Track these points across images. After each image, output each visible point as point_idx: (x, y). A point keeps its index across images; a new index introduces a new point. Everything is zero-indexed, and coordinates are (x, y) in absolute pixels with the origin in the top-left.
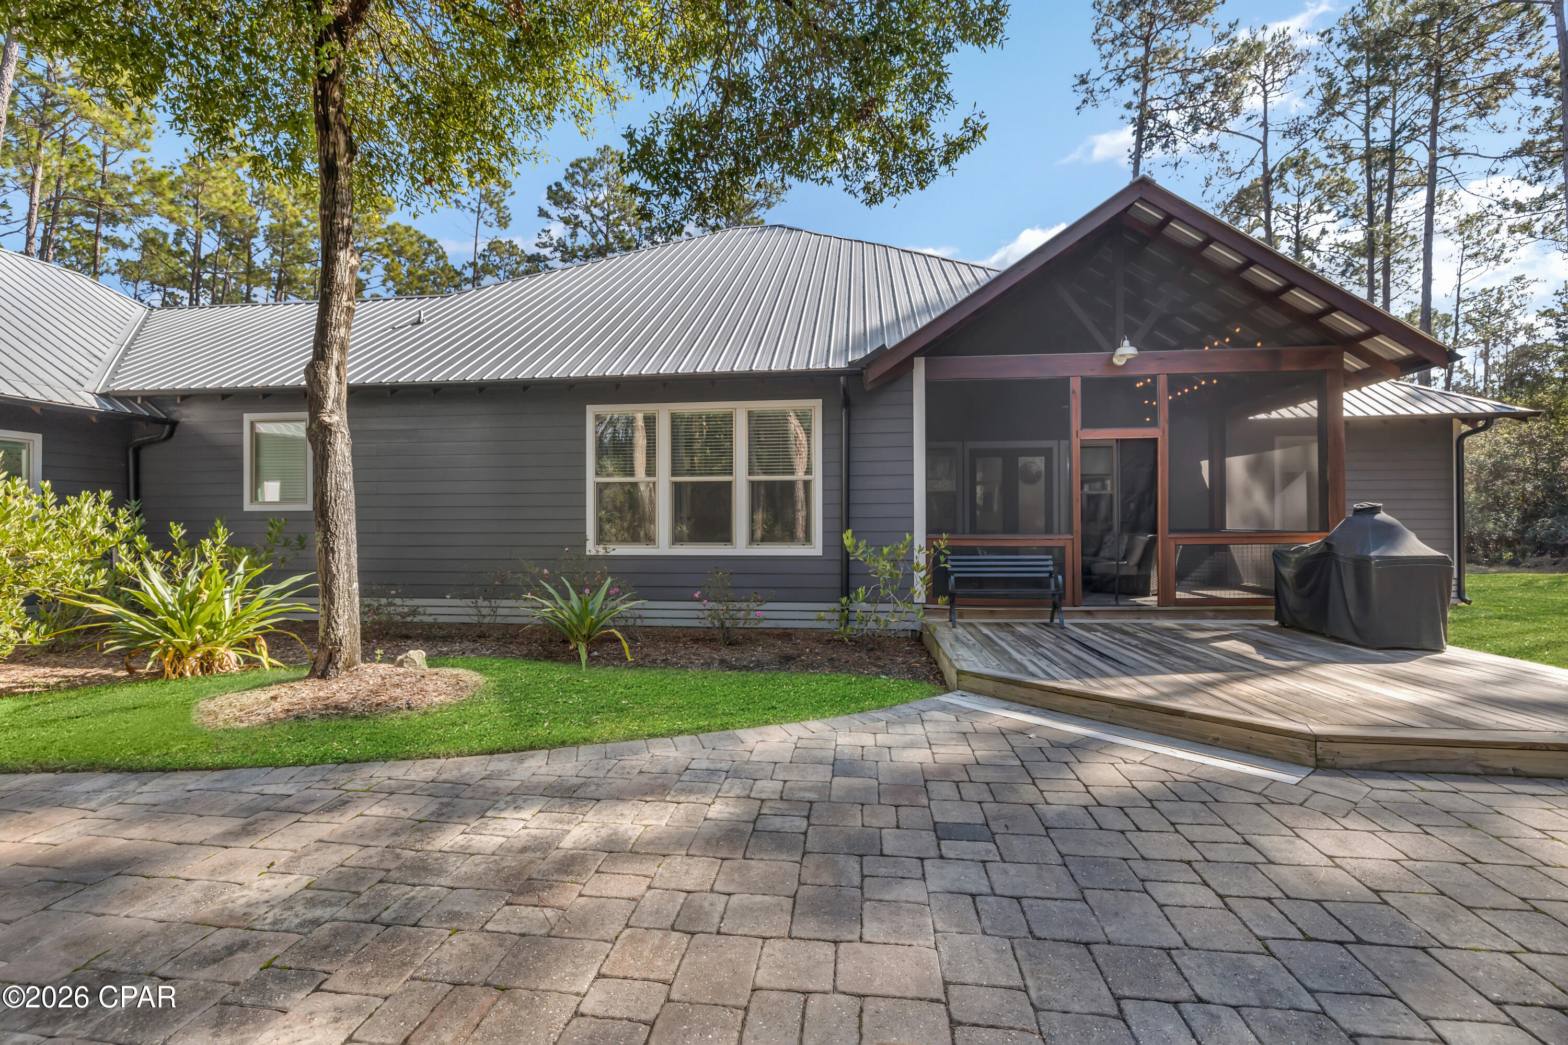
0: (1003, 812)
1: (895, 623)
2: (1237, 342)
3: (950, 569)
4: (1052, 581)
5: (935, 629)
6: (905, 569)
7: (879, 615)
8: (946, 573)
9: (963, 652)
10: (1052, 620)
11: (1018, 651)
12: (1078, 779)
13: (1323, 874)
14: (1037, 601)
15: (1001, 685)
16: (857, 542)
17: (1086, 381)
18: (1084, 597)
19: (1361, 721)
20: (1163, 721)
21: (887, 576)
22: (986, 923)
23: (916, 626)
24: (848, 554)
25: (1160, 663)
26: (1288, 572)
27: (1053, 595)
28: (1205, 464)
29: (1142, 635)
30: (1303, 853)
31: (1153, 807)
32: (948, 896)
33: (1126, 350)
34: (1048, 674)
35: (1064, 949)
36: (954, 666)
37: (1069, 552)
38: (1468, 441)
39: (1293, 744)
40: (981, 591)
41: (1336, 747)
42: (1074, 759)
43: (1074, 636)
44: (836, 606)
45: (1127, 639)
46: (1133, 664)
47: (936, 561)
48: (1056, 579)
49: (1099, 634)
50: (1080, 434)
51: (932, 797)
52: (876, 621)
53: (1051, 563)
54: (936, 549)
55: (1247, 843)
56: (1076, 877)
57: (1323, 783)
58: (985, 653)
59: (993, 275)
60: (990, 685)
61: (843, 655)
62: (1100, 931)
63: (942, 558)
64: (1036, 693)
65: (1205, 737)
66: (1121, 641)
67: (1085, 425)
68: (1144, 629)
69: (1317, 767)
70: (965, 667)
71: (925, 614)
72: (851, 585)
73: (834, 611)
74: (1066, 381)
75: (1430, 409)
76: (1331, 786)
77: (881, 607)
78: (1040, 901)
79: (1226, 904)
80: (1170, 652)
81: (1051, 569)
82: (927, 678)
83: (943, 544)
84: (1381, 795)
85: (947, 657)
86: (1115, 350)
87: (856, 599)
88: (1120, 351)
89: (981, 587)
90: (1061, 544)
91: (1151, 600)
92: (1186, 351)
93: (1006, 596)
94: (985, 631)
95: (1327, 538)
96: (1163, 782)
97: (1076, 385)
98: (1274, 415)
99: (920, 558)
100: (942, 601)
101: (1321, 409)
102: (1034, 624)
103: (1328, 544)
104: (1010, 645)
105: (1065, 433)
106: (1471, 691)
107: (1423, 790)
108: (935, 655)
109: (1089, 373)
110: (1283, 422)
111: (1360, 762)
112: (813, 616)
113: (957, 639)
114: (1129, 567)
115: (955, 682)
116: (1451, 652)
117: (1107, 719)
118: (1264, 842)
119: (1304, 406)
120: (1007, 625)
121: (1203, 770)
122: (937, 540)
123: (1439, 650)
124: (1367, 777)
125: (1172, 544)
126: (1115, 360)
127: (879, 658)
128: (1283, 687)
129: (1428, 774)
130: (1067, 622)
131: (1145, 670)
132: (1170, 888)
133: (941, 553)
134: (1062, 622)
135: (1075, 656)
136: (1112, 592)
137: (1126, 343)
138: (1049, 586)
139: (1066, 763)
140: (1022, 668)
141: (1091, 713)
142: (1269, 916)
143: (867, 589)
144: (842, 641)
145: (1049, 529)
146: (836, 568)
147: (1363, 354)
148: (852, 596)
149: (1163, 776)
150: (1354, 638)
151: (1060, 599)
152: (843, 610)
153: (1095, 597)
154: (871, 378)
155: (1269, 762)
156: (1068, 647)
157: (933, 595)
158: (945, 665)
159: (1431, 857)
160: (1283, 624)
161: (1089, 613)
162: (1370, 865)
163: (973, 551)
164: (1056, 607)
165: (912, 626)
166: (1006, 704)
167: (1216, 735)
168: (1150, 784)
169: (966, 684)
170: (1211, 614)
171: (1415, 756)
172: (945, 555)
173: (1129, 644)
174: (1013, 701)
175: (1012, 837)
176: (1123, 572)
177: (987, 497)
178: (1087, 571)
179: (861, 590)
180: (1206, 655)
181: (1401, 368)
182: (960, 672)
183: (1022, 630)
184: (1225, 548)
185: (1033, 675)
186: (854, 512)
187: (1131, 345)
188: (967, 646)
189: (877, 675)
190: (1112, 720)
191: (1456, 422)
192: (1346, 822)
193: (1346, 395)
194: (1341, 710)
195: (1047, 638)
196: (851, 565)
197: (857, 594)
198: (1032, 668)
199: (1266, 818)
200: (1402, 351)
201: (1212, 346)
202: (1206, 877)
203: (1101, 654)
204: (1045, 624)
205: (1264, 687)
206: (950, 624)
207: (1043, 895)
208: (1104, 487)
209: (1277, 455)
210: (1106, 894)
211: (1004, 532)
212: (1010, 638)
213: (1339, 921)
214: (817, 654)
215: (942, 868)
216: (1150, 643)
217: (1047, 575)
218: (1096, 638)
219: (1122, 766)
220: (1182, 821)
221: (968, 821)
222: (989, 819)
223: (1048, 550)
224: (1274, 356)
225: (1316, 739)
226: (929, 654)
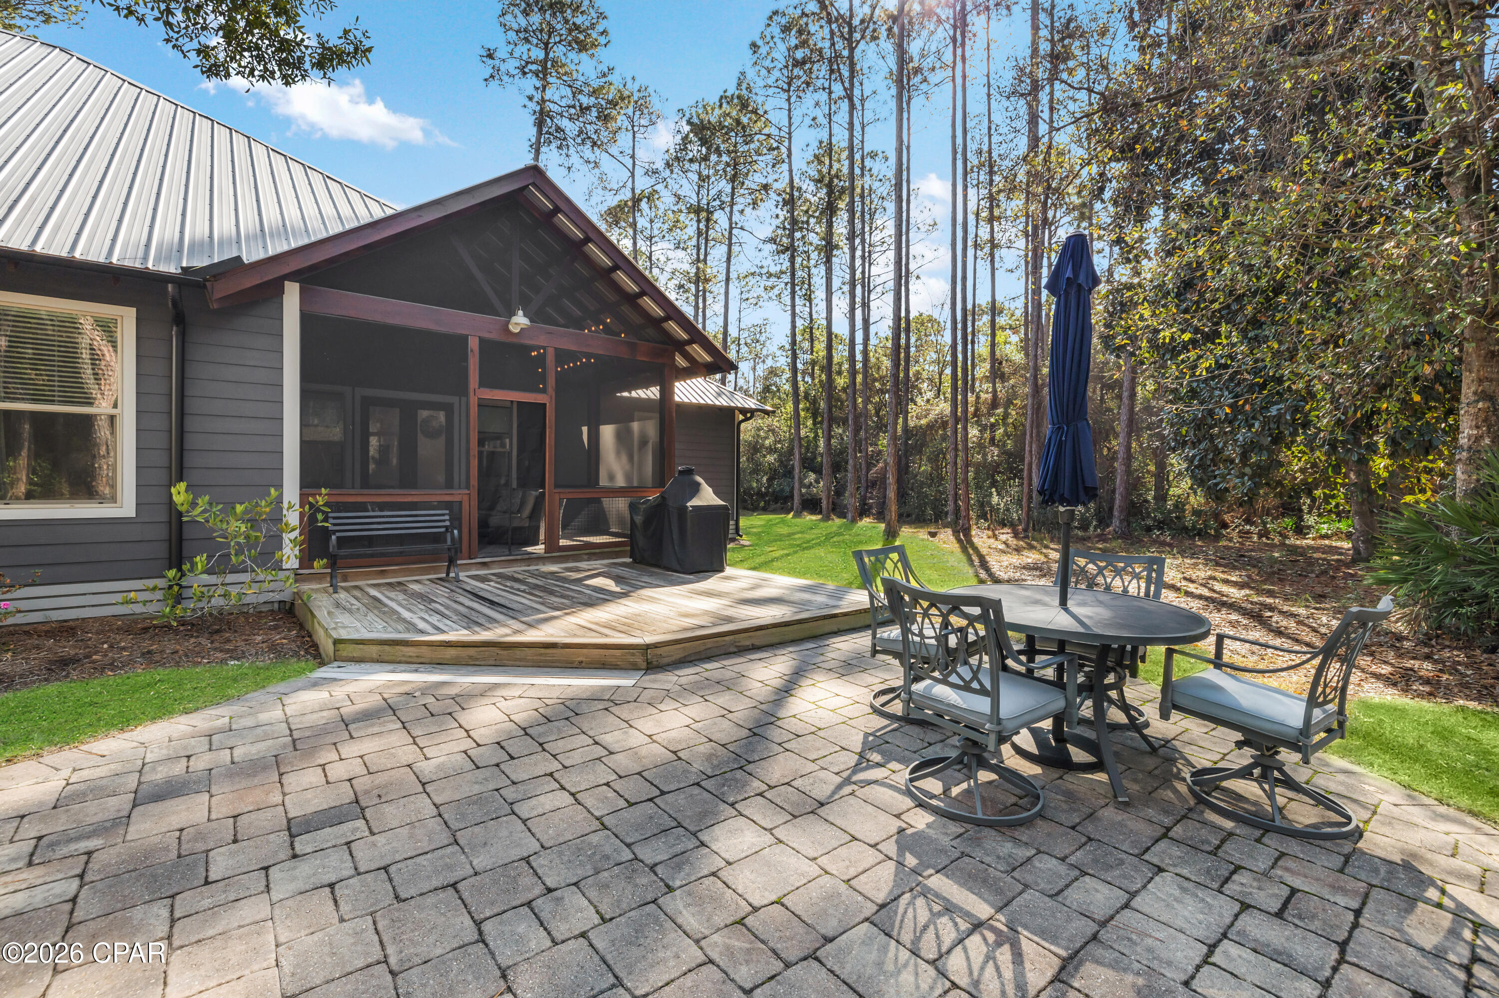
0: (377, 782)
1: (252, 596)
2: (608, 330)
3: (331, 528)
4: (449, 536)
5: (309, 597)
6: (268, 530)
7: (229, 588)
8: (326, 533)
9: (344, 618)
10: (448, 574)
11: (409, 610)
12: (461, 726)
13: (644, 751)
14: (434, 557)
15: (387, 648)
16: (195, 498)
17: (482, 341)
18: (480, 549)
19: (675, 628)
20: (541, 655)
21: (242, 540)
22: (344, 907)
23: (286, 596)
24: (180, 514)
25: (542, 604)
26: (639, 519)
27: (449, 549)
28: (585, 429)
29: (530, 580)
30: (635, 739)
31: (527, 734)
32: (299, 898)
33: (520, 321)
34: (437, 628)
35: (431, 899)
36: (330, 636)
37: (466, 506)
38: (743, 425)
39: (633, 655)
40: (369, 551)
41: (659, 651)
42: (458, 708)
43: (468, 588)
44: (160, 583)
45: (517, 585)
46: (519, 607)
47: (313, 519)
48: (452, 533)
49: (492, 584)
50: (478, 393)
51: (287, 790)
52: (225, 595)
53: (447, 517)
54: (311, 506)
55: (596, 743)
56: (449, 823)
57: (650, 681)
58: (371, 616)
59: (390, 212)
60: (374, 650)
61: (170, 645)
62: (468, 866)
63: (320, 516)
64: (424, 650)
65: (572, 663)
66: (512, 588)
67: (482, 384)
68: (533, 575)
69: (647, 669)
70: (344, 634)
71: (296, 581)
72: (185, 553)
73: (154, 589)
74: (464, 339)
75: (723, 402)
76: (654, 681)
77: (231, 578)
78: (409, 862)
79: (576, 800)
80: (552, 593)
81: (447, 523)
82: (296, 654)
83: (321, 501)
84: (683, 680)
85: (323, 627)
86: (510, 317)
87: (191, 570)
88: (515, 319)
89: (370, 545)
90: (457, 499)
91: (539, 549)
92: (571, 330)
93: (401, 554)
94: (373, 592)
95: (663, 492)
96: (536, 710)
97: (473, 344)
98: (634, 394)
99: (292, 518)
100: (319, 565)
101: (662, 392)
102: (429, 580)
103: (663, 497)
104: (400, 605)
105: (462, 390)
106: (736, 597)
107: (707, 670)
108: (308, 626)
109: (486, 335)
110: (639, 400)
111: (673, 659)
112: (119, 598)
113: (338, 605)
114: (522, 519)
115: (331, 653)
116: (729, 571)
117: (493, 663)
118: (608, 739)
119: (653, 389)
120: (400, 583)
121: (569, 690)
122: (313, 495)
123: (722, 570)
124: (677, 668)
125: (557, 497)
126: (510, 327)
127: (228, 641)
128: (630, 610)
129: (709, 658)
130: (462, 575)
131: (529, 611)
132: (533, 802)
133: (318, 510)
134: (457, 575)
135: (468, 607)
136: (506, 544)
137: (520, 313)
138: (445, 541)
139: (450, 714)
140: (411, 626)
141: (477, 659)
142: (606, 798)
143: (209, 558)
144: (169, 627)
145: (449, 484)
146: (161, 532)
147: (687, 356)
148: (186, 567)
149: (537, 704)
150: (678, 568)
151: (456, 552)
152: (170, 587)
153: (490, 549)
154: (218, 295)
155: (617, 672)
156: (461, 599)
157: (306, 560)
158: (320, 636)
159: (707, 717)
160: (635, 561)
161: (484, 565)
162: (673, 734)
163: (362, 507)
164: (452, 562)
165: (277, 597)
166: (390, 667)
167: (580, 659)
168: (525, 714)
169: (344, 654)
170: (586, 557)
171: (703, 648)
172: (323, 512)
173: (519, 590)
174: (399, 662)
175: (384, 805)
176: (516, 524)
177: (384, 450)
178: (483, 524)
179: (200, 560)
180: (580, 592)
181: (709, 369)
182: (337, 642)
183: (416, 587)
184: (598, 501)
185: (422, 632)
186: (191, 460)
187: (525, 315)
188: (350, 611)
189: (223, 661)
190: (498, 663)
191: (737, 412)
192: (662, 707)
193: (677, 384)
194: (665, 622)
195: (441, 593)
196: (185, 528)
197: (193, 565)
198: (421, 625)
199: (611, 718)
200: (708, 359)
201: (590, 331)
202: (563, 782)
203: (492, 603)
204: (440, 579)
205: (618, 612)
206: (331, 590)
207: (414, 854)
208: (503, 445)
209: (635, 426)
210: (477, 829)
211: (402, 486)
212: (401, 597)
213: (652, 784)
214: (124, 649)
215: (294, 868)
216: (536, 587)
217: (443, 530)
218: (489, 589)
219: (502, 704)
220: (550, 739)
221: (333, 804)
222: (359, 794)
223: (448, 505)
224: (632, 347)
225: (648, 647)
226: (302, 626)
